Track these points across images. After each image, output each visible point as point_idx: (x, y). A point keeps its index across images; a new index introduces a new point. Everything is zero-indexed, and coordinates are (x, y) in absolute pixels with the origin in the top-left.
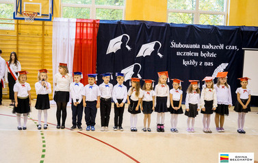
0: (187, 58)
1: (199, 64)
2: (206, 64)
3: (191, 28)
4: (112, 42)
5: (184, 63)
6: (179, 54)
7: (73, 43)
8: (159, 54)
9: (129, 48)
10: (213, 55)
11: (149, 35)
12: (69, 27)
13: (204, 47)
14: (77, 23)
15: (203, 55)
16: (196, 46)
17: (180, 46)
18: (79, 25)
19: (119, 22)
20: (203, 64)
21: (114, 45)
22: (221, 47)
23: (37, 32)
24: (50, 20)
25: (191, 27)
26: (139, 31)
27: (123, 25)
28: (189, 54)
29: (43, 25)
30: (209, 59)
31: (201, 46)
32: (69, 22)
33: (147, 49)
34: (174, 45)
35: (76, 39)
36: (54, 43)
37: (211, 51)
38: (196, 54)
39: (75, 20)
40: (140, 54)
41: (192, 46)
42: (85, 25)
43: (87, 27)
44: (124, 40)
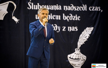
1: (62, 29)
2: (71, 29)
10: (77, 18)
13: (66, 8)
15: (65, 18)
16: (57, 8)
17: (39, 7)
20: (67, 29)
22: (84, 8)
28: (51, 17)
30: (72, 23)
31: (62, 8)
34: (31, 6)
37: (74, 13)
38: (58, 17)
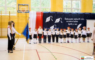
0: (70, 23)
1: (73, 24)
2: (75, 24)
4: (47, 19)
5: (69, 24)
6: (67, 21)
8: (61, 22)
9: (52, 20)
10: (77, 22)
11: (58, 16)
12: (34, 14)
13: (74, 19)
15: (74, 22)
16: (72, 19)
18: (37, 13)
19: (49, 13)
22: (79, 19)
23: (24, 16)
24: (29, 12)
25: (70, 13)
26: (55, 15)
27: (50, 13)
28: (70, 21)
29: (26, 14)
30: (76, 23)
32: (34, 13)
34: (66, 19)
35: (36, 18)
37: (76, 20)
38: (72, 21)
39: (36, 12)
41: (71, 19)
42: (39, 13)
43: (39, 14)
44: (51, 18)
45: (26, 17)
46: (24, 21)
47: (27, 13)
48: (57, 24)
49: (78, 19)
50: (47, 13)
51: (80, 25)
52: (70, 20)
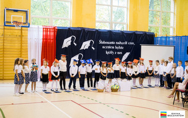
0: (108, 50)
1: (114, 53)
2: (119, 53)
3: (110, 32)
4: (66, 41)
5: (107, 53)
6: (103, 47)
7: (41, 41)
8: (93, 48)
9: (75, 44)
10: (122, 48)
11: (87, 36)
12: (39, 31)
13: (117, 43)
14: (43, 28)
15: (116, 48)
16: (113, 43)
17: (104, 43)
18: (45, 30)
19: (69, 28)
20: (117, 53)
21: (67, 42)
22: (126, 43)
23: (16, 34)
24: (29, 27)
26: (81, 34)
27: (72, 30)
28: (109, 47)
29: (22, 30)
30: (120, 50)
31: (115, 43)
32: (38, 28)
33: (86, 45)
34: (101, 42)
35: (43, 39)
36: (29, 42)
37: (121, 45)
38: (113, 47)
39: (42, 27)
40: (82, 48)
42: (49, 30)
43: (50, 31)
44: (72, 39)
45: (21, 36)
46: (16, 45)
47: (23, 28)
48: (84, 51)
49: (123, 43)
50: (66, 30)
51: (127, 55)
52: (108, 45)
